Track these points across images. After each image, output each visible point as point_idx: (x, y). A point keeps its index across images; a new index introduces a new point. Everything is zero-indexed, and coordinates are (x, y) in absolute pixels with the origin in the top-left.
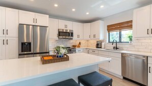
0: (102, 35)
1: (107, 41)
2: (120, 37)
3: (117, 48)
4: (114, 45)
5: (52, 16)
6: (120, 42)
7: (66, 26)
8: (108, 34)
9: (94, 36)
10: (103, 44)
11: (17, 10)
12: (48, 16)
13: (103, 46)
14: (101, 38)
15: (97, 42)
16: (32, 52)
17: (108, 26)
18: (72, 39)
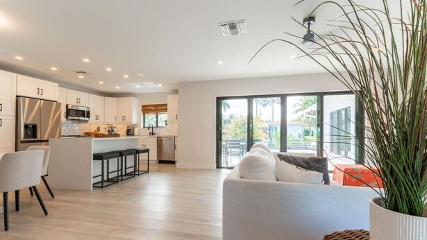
0: (135, 117)
1: (142, 126)
2: (157, 121)
3: (153, 134)
4: (151, 130)
5: (62, 84)
6: (157, 126)
7: (78, 100)
8: (142, 116)
9: (124, 118)
10: (136, 130)
11: (15, 74)
12: (57, 84)
13: (136, 133)
14: (134, 122)
15: (128, 127)
16: (39, 138)
17: (144, 107)
18: (87, 121)
